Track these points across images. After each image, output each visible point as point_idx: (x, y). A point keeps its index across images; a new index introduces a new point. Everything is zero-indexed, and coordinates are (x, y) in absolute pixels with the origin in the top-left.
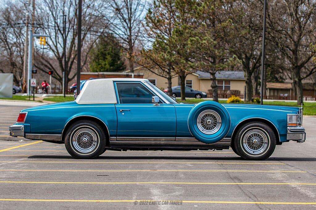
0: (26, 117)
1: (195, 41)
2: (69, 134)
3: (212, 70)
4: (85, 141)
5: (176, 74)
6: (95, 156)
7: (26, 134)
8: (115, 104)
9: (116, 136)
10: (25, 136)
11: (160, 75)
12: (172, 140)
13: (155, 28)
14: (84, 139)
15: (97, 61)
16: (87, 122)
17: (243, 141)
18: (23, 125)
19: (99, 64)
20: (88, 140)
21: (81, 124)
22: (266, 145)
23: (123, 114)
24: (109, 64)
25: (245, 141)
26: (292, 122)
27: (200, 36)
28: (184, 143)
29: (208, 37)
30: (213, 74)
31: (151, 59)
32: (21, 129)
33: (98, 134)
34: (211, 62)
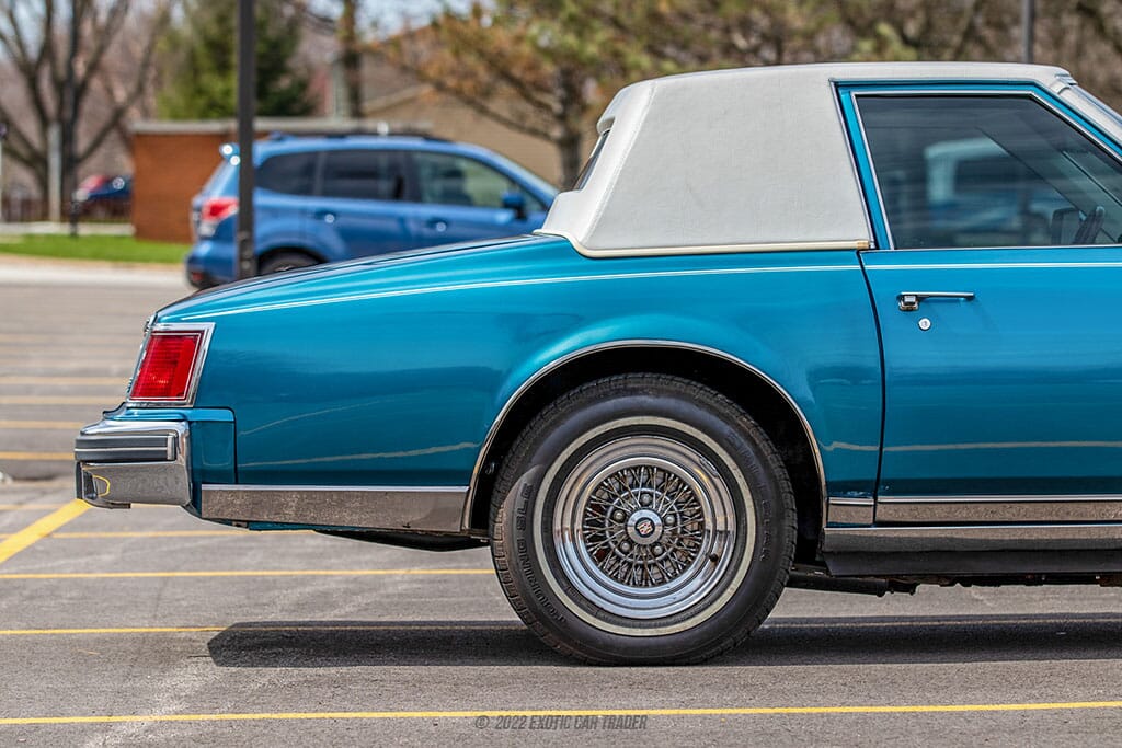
0: (200, 363)
2: (524, 480)
4: (645, 528)
6: (719, 641)
7: (204, 487)
8: (858, 251)
9: (873, 488)
10: (195, 504)
14: (636, 516)
16: (659, 393)
18: (184, 418)
20: (664, 523)
21: (611, 404)
23: (925, 323)
32: (169, 449)
33: (741, 481)
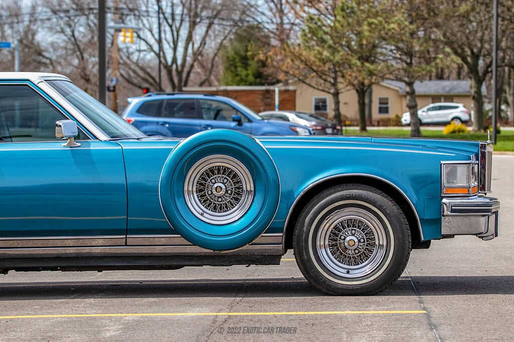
1: (376, 25)
3: (408, 77)
5: (347, 86)
11: (318, 89)
12: (119, 242)
13: (308, 6)
15: (233, 68)
17: (318, 244)
19: (237, 75)
22: (382, 252)
24: (253, 75)
25: (322, 243)
26: (457, 183)
27: (384, 15)
28: (157, 250)
29: (399, 16)
30: (410, 84)
31: (302, 61)
34: (407, 63)
